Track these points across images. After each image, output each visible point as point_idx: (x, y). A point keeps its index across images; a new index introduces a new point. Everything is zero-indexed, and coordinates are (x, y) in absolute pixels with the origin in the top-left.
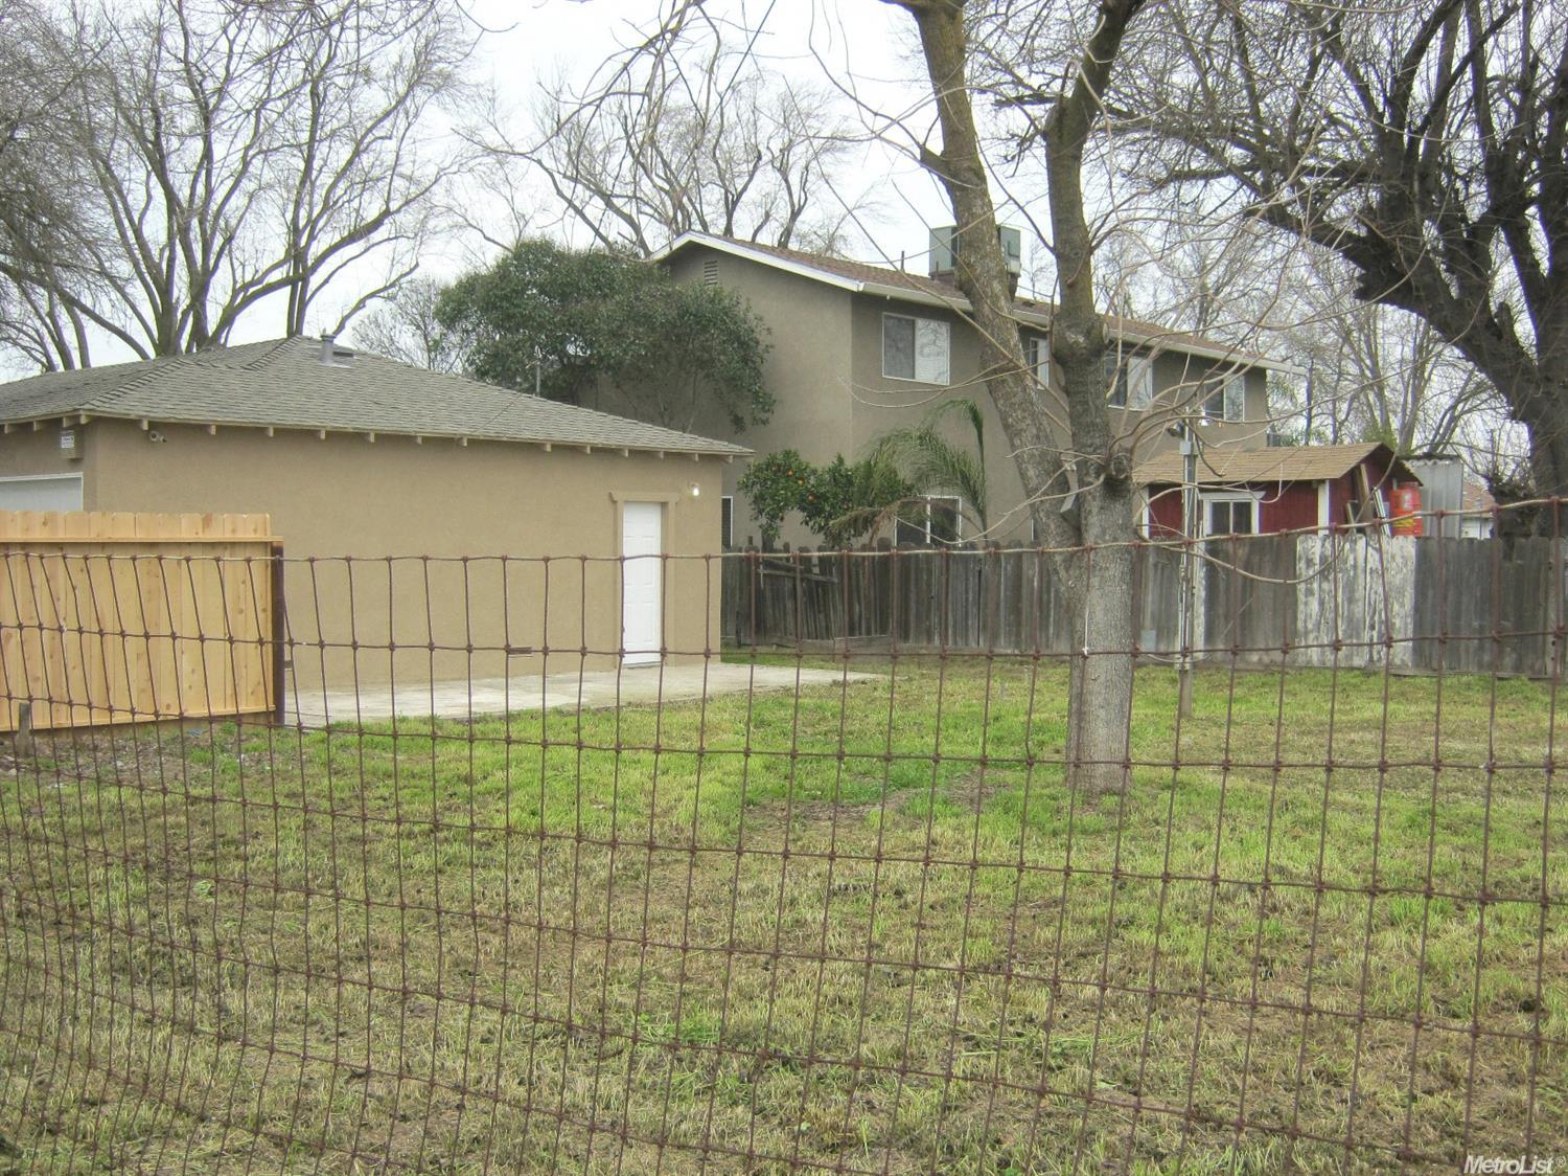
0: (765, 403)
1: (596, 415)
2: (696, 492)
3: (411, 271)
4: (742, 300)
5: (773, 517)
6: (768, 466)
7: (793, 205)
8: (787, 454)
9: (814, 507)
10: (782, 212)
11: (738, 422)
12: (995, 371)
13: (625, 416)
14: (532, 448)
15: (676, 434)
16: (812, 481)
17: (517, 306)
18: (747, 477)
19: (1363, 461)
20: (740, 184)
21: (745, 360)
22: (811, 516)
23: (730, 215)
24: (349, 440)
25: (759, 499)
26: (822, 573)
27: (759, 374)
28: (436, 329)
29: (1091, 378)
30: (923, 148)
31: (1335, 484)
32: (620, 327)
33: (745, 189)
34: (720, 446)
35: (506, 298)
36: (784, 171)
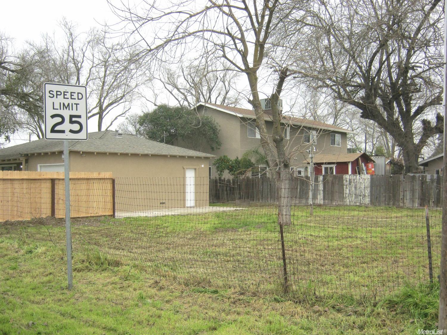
0: (219, 144)
1: (179, 148)
2: (203, 166)
3: (129, 109)
4: (213, 119)
5: (221, 172)
6: (220, 159)
7: (226, 91)
8: (224, 156)
9: (231, 169)
10: (223, 93)
11: (213, 149)
12: (263, 143)
13: (186, 148)
14: (165, 156)
15: (198, 153)
16: (231, 163)
17: (159, 121)
18: (215, 162)
19: (359, 157)
20: (212, 85)
21: (214, 133)
22: (230, 171)
23: (210, 93)
24: (125, 155)
25: (218, 167)
26: (233, 185)
27: (218, 137)
28: (138, 126)
29: (281, 145)
30: (248, 99)
31: (352, 163)
32: (184, 126)
33: (214, 87)
34: (208, 155)
35: (156, 119)
36: (224, 82)
